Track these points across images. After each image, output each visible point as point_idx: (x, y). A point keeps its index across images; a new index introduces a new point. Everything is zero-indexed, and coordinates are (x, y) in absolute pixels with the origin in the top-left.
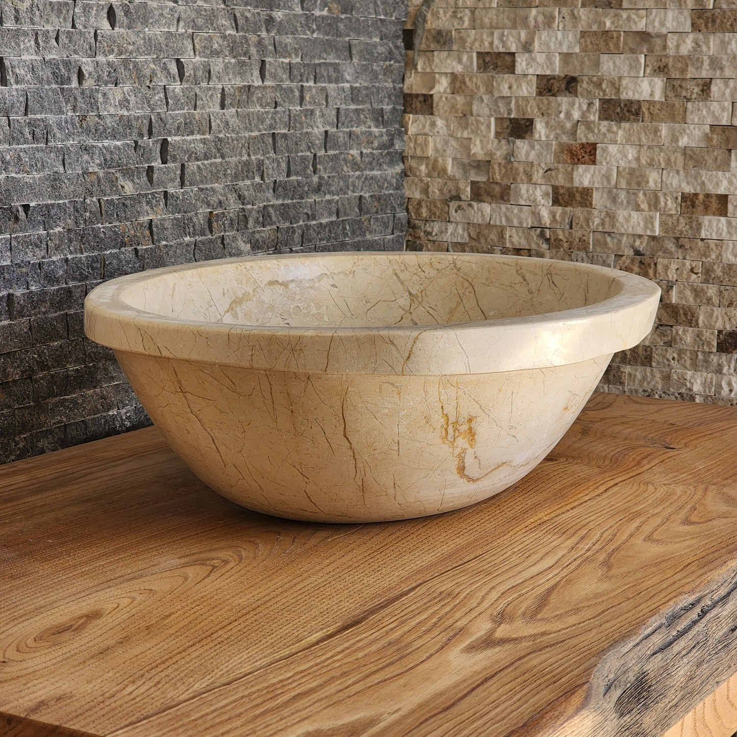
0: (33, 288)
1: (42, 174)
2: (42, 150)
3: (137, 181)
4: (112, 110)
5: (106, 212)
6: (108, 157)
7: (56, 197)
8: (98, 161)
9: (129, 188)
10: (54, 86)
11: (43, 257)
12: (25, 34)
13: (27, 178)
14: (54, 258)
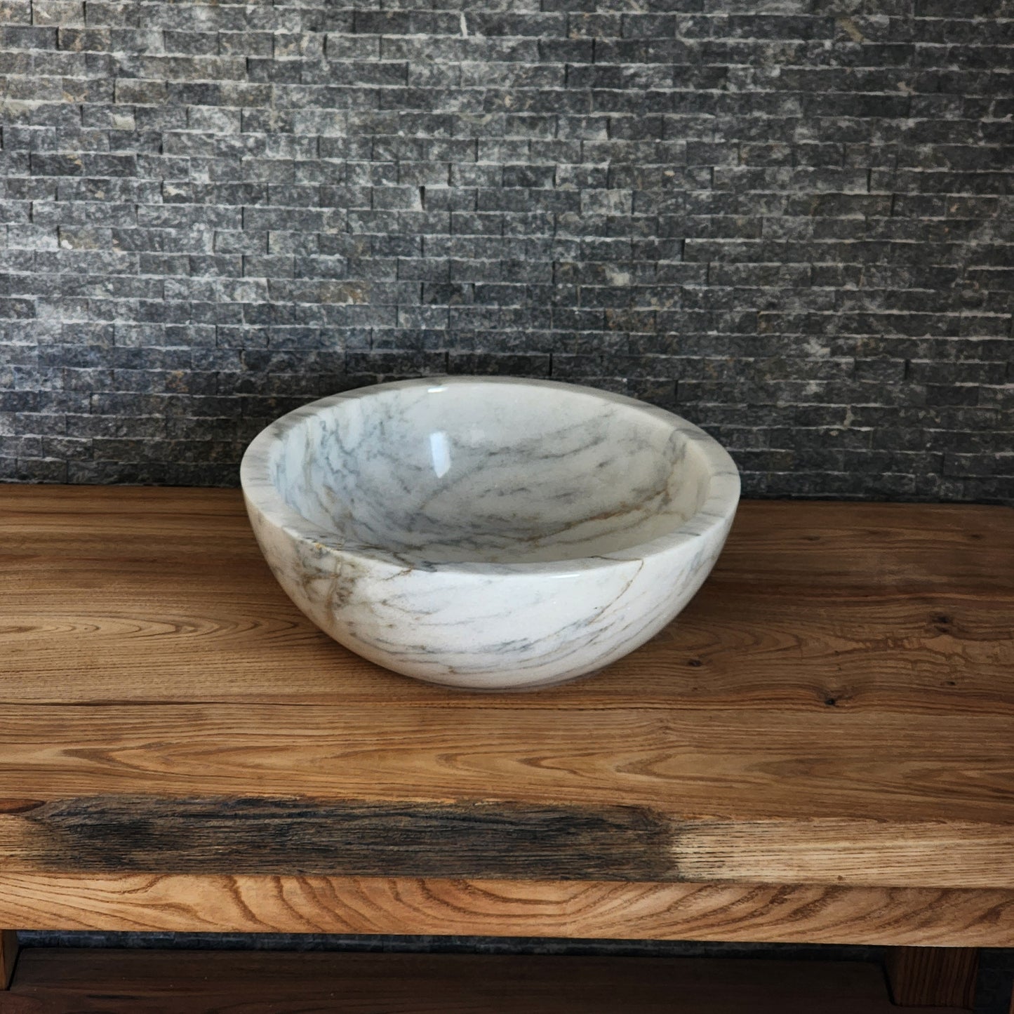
0: (479, 351)
1: (493, 260)
2: (496, 240)
3: (640, 273)
4: (603, 211)
5: (584, 298)
6: (588, 252)
7: (513, 281)
8: (573, 254)
9: (621, 279)
10: (518, 188)
11: (494, 327)
12: (485, 144)
13: (473, 262)
14: (508, 330)
